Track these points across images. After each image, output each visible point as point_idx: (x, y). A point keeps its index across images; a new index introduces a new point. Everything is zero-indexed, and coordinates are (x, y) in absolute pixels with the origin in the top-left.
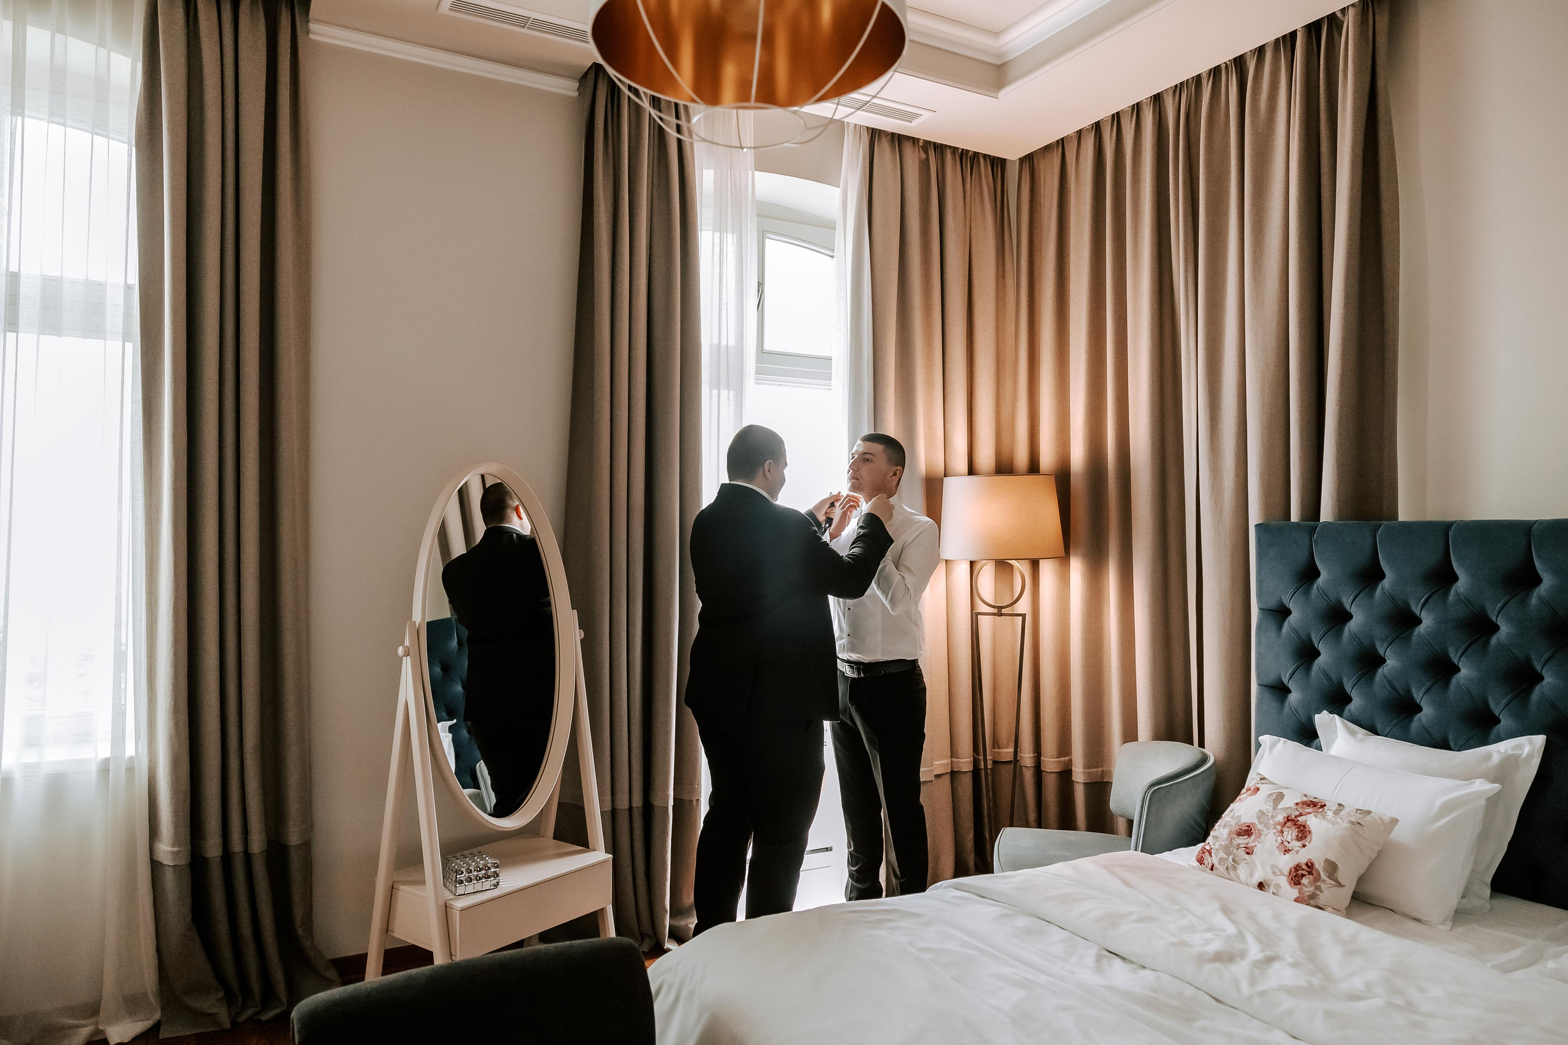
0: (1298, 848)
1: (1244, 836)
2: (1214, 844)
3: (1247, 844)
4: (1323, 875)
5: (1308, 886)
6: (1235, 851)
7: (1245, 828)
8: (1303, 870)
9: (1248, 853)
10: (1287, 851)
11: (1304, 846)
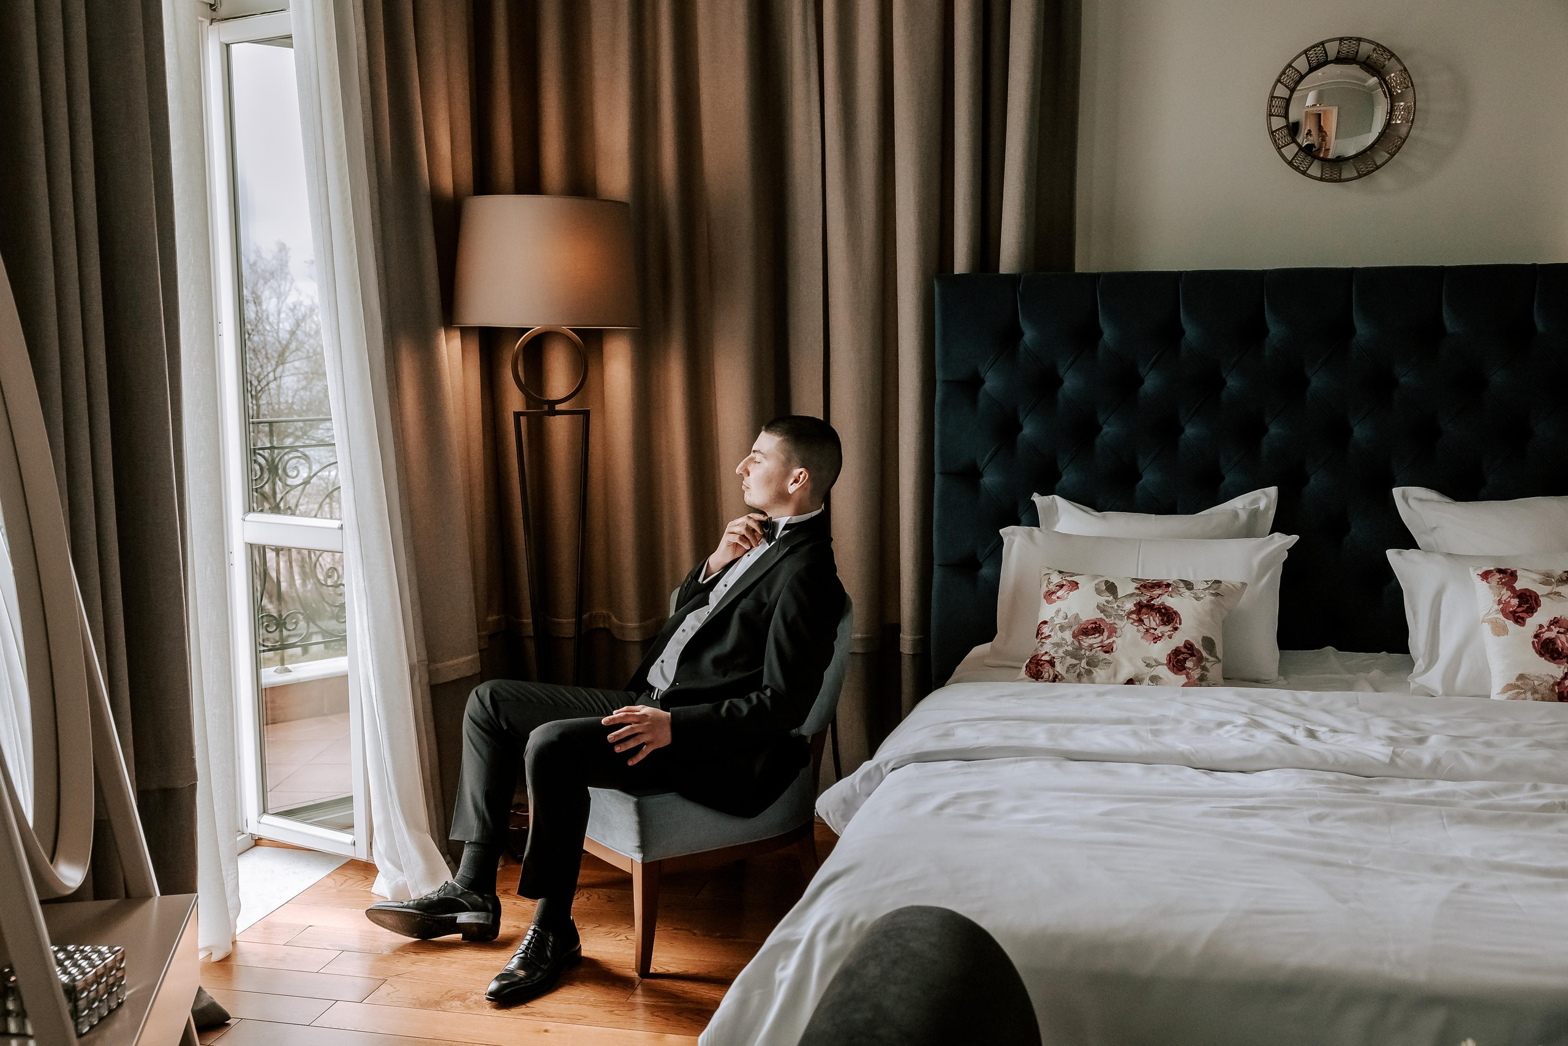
0: (1169, 633)
1: (1093, 634)
2: (1056, 652)
3: (1102, 641)
4: (1204, 654)
5: (1194, 668)
6: (1088, 653)
7: (1091, 626)
8: (1184, 653)
9: (1106, 652)
10: (1156, 639)
11: (1176, 629)
